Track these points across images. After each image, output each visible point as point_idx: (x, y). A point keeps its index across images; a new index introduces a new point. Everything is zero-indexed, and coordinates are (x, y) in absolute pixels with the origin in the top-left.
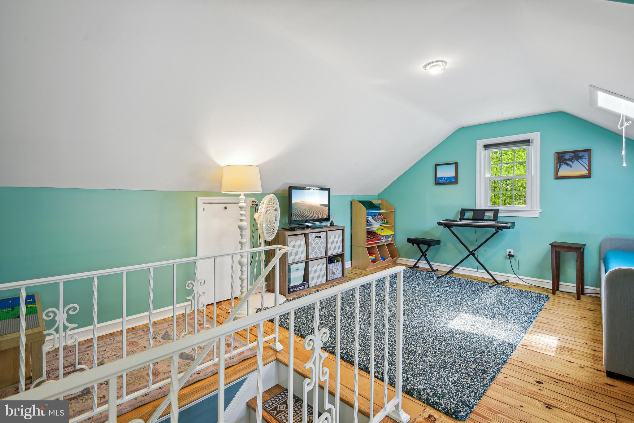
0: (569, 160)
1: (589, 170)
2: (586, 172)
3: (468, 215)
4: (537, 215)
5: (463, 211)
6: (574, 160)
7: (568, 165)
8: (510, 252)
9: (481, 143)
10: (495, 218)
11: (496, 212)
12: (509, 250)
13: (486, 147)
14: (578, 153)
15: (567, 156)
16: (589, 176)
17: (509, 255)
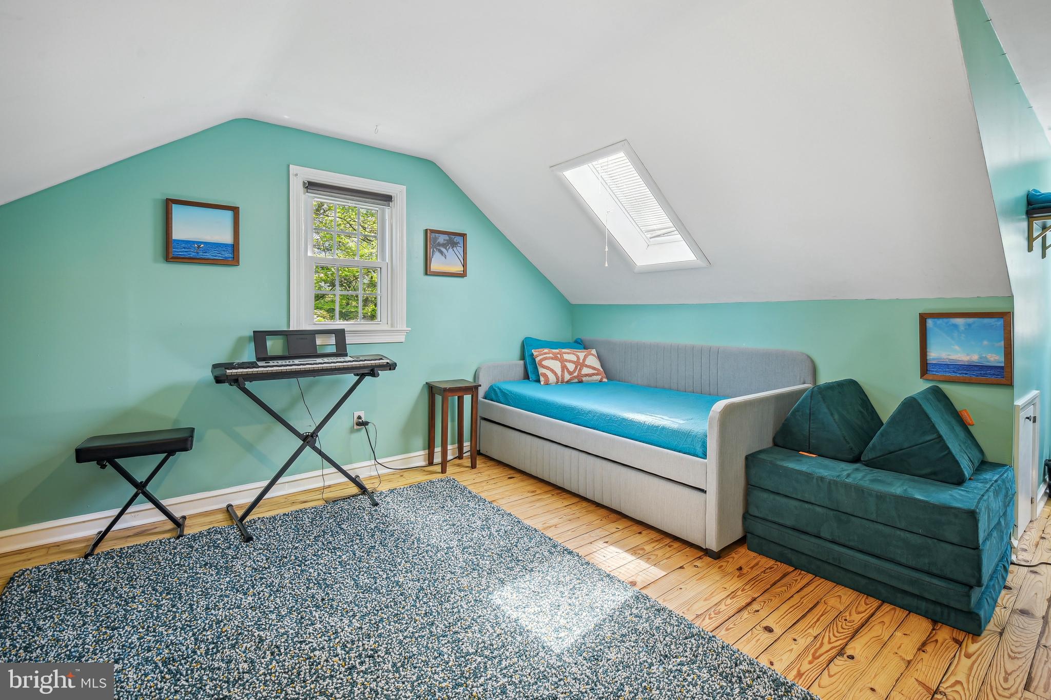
0: (444, 245)
1: (464, 265)
2: (460, 269)
3: (274, 346)
4: (402, 338)
5: (259, 337)
6: (449, 248)
7: (441, 252)
8: (359, 417)
9: (300, 174)
10: (341, 350)
11: (340, 335)
12: (356, 414)
13: (311, 186)
14: (453, 237)
15: (442, 239)
16: (463, 275)
17: (359, 424)
